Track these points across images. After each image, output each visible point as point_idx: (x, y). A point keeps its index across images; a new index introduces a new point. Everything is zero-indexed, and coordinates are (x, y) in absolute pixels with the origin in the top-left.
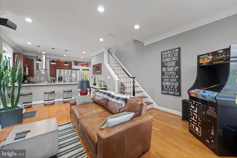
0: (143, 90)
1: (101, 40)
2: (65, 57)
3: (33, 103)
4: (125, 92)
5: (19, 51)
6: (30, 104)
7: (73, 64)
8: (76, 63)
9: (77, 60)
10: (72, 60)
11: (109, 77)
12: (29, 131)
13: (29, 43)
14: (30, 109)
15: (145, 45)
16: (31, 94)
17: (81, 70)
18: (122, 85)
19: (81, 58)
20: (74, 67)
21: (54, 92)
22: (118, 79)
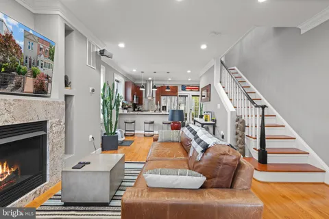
0: (295, 135)
1: (204, 47)
2: (170, 81)
3: (136, 132)
4: (246, 133)
5: (131, 79)
6: (133, 132)
7: (180, 88)
8: (184, 88)
9: (185, 83)
10: (178, 83)
11: (219, 106)
12: (89, 163)
13: (134, 70)
14: (132, 137)
15: (303, 32)
16: (134, 122)
17: (190, 96)
18: (238, 120)
19: (189, 81)
20: (180, 92)
21: (152, 123)
22: (234, 110)
